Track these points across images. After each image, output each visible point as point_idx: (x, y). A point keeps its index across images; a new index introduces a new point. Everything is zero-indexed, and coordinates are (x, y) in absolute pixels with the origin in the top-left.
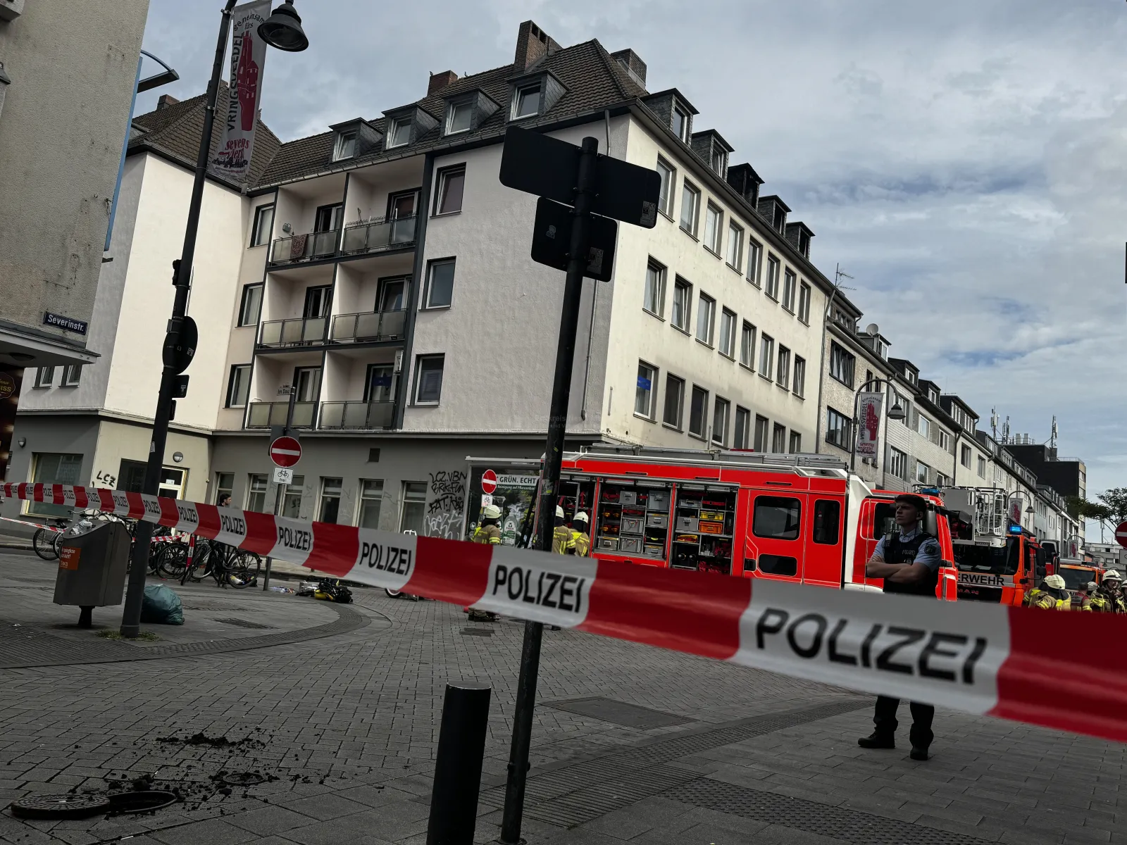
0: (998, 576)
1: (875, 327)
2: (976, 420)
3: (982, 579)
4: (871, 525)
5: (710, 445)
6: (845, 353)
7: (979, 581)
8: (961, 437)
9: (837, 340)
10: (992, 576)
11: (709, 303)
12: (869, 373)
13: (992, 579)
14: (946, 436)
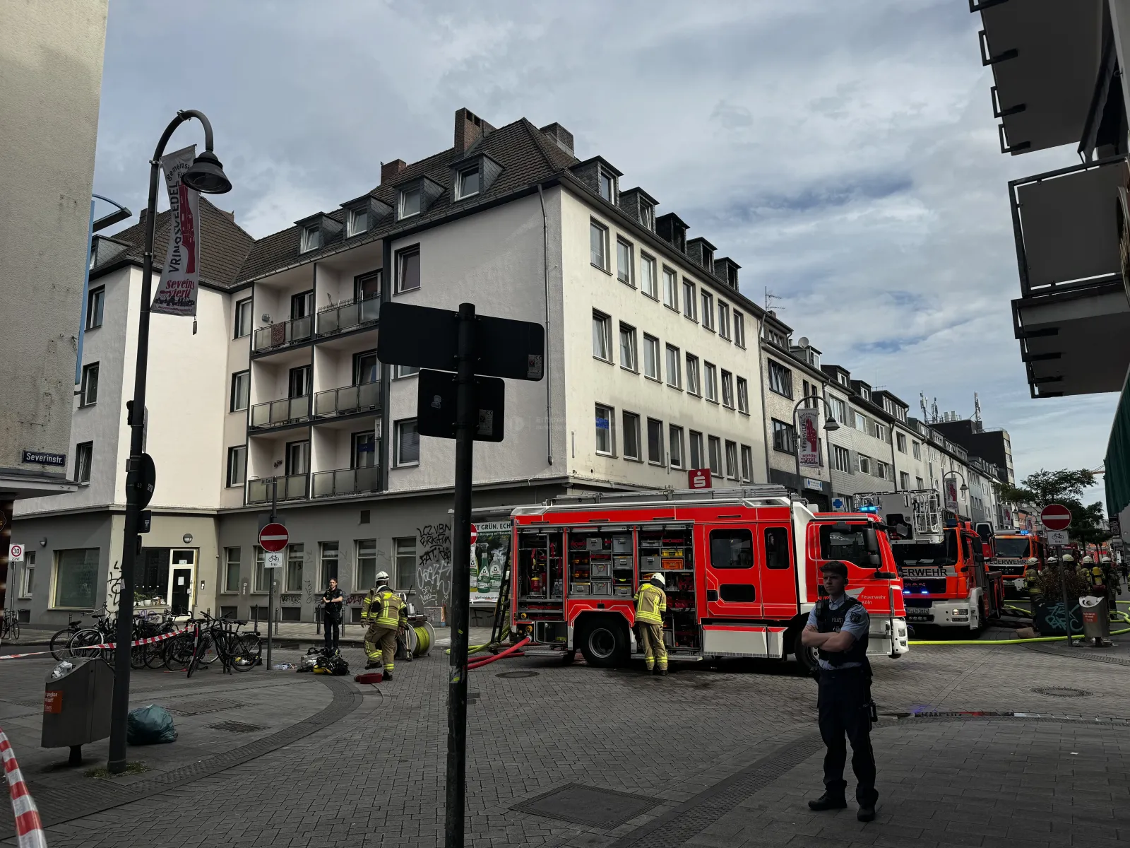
0: (941, 567)
1: (805, 340)
2: (906, 409)
3: (927, 572)
4: (818, 546)
5: (670, 470)
6: (781, 368)
7: (925, 574)
8: (895, 427)
9: (773, 358)
10: (936, 568)
11: (653, 342)
12: (805, 383)
13: (936, 570)
14: (881, 428)
